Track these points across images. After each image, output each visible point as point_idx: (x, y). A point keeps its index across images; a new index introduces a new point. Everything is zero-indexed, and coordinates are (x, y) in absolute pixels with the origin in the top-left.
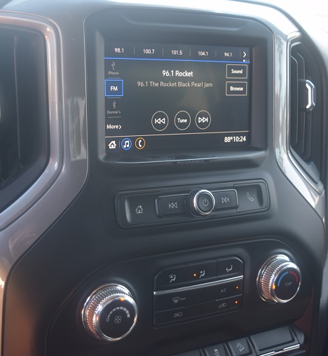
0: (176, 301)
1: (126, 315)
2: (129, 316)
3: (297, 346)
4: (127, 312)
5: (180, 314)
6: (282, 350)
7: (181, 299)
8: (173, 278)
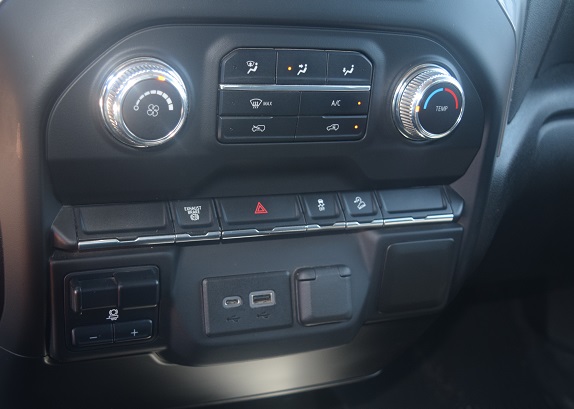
0: (256, 105)
1: (167, 105)
2: (171, 108)
3: (449, 217)
4: (169, 101)
5: (262, 128)
6: (424, 218)
7: (265, 104)
8: (253, 67)
